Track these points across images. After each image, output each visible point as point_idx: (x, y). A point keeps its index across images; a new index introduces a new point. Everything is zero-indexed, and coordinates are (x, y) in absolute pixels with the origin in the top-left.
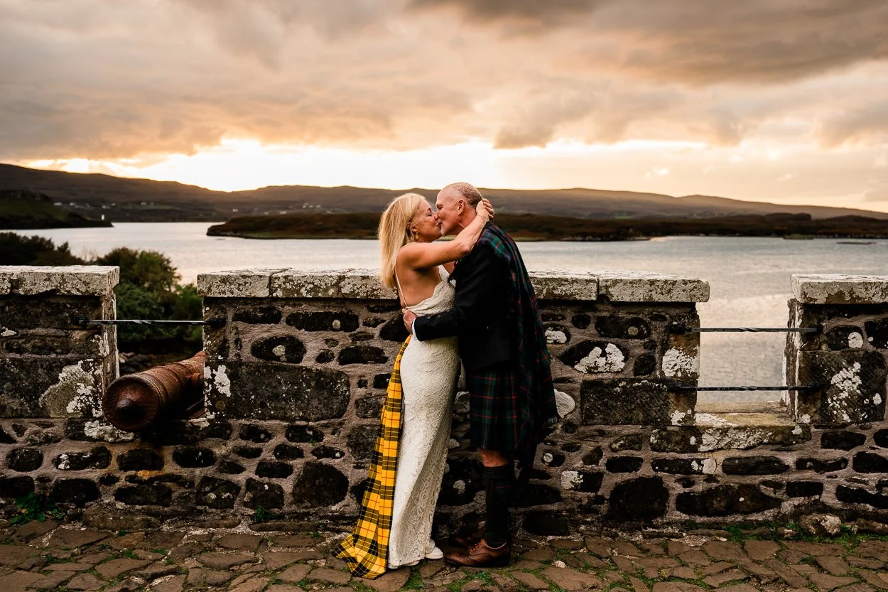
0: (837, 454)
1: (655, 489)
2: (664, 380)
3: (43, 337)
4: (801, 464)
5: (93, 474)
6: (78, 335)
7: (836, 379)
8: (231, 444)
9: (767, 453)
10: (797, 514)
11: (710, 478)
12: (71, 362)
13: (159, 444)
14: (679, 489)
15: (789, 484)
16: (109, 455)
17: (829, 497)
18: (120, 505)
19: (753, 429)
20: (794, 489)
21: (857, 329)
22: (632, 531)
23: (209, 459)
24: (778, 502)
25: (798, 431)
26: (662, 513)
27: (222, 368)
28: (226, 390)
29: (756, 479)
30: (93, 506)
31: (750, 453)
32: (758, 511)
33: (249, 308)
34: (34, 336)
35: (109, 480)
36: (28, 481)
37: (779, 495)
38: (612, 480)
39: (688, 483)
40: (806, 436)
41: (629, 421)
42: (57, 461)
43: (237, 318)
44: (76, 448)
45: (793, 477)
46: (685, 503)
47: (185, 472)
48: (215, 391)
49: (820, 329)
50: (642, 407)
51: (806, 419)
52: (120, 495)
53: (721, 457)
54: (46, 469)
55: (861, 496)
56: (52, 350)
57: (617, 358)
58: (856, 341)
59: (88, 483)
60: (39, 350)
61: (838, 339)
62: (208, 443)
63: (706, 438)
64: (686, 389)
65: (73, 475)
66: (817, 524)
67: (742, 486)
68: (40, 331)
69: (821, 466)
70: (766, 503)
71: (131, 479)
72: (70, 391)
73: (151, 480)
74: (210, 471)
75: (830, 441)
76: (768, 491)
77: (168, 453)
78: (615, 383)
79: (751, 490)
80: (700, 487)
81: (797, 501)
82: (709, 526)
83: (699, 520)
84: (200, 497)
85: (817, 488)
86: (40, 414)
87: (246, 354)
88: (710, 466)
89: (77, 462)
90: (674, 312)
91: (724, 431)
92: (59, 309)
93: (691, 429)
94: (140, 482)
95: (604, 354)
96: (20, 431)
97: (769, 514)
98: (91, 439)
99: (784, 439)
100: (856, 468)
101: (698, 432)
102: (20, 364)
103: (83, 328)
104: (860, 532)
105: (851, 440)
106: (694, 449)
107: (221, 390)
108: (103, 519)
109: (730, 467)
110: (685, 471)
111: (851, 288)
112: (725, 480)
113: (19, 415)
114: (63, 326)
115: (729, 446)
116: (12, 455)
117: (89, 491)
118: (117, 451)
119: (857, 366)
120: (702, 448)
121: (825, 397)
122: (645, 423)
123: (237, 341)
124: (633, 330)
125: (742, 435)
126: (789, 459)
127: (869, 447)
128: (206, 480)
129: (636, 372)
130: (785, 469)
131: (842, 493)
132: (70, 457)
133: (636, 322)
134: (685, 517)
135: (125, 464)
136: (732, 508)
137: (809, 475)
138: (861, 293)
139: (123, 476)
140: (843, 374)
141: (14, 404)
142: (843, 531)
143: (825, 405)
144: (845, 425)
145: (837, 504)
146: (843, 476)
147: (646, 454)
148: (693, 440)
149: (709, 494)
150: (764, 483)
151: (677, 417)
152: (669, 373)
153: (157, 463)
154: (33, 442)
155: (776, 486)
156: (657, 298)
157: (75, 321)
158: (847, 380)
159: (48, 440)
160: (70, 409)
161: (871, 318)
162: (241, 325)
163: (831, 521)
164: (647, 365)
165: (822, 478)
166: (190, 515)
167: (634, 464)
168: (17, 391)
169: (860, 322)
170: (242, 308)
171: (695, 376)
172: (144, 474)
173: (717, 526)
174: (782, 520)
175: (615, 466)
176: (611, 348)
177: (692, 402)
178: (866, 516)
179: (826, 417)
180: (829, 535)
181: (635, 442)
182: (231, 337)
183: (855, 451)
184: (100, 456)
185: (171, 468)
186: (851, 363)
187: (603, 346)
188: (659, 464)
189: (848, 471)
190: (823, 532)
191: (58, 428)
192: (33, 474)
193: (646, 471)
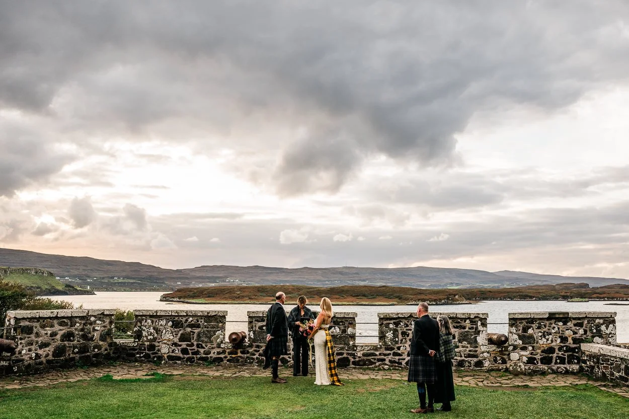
0: (389, 352)
1: (347, 360)
2: (348, 335)
3: (213, 325)
4: (380, 354)
5: (222, 356)
6: (220, 324)
7: (387, 335)
8: (253, 349)
9: (372, 352)
10: (380, 365)
11: (359, 357)
12: (218, 330)
13: (237, 349)
14: (353, 360)
15: (378, 359)
16: (226, 351)
17: (387, 362)
18: (228, 363)
19: (369, 346)
20: (379, 360)
21: (391, 323)
22: (342, 369)
23: (248, 352)
24: (375, 363)
25: (379, 346)
26: (349, 365)
27: (252, 332)
28: (252, 337)
29: (370, 358)
30: (222, 363)
31: (368, 352)
32: (371, 365)
33: (258, 319)
34: (211, 325)
35: (226, 357)
36: (208, 358)
37: (375, 361)
38: (337, 358)
39: (355, 358)
40: (381, 348)
41: (341, 344)
42: (214, 353)
43: (255, 321)
44: (219, 350)
45: (379, 357)
46: (354, 363)
47: (242, 355)
48: (250, 337)
49: (383, 323)
50: (344, 341)
51: (381, 344)
52: (228, 361)
53: (362, 352)
54: (212, 355)
55: (395, 362)
56: (215, 328)
57: (338, 330)
58: (391, 326)
59: (221, 358)
60: (212, 328)
61: (387, 325)
62: (247, 349)
63: (358, 348)
64: (353, 337)
65: (218, 356)
66: (383, 367)
67: (367, 359)
68: (212, 323)
69: (385, 355)
70: (372, 363)
71: (231, 357)
72: (218, 337)
73: (235, 357)
74: (248, 355)
75: (387, 349)
76: (373, 360)
77: (239, 351)
78: (337, 335)
79: (369, 361)
80: (357, 359)
81: (379, 363)
82: (360, 368)
83: (357, 367)
84: (246, 361)
85: (384, 360)
86: (211, 342)
87: (257, 329)
88: (359, 354)
89: (219, 353)
90: (350, 319)
91: (362, 346)
92: (217, 319)
93: (354, 346)
94: (233, 357)
95: (335, 329)
96: (206, 346)
97: (373, 366)
98: (222, 348)
99: (376, 348)
100: (393, 355)
101: (356, 347)
102: (208, 331)
103: (222, 323)
104: (393, 369)
105: (392, 349)
106: (356, 351)
107: (251, 337)
108: (225, 365)
109: (364, 355)
110: (354, 356)
111: (389, 314)
112: (363, 358)
113: (206, 342)
114: (218, 323)
115: (363, 350)
116: (205, 351)
117: (221, 360)
118: (228, 351)
119: (392, 332)
120: (357, 350)
121: (385, 339)
122: (344, 344)
123: (255, 326)
124: (341, 324)
125: (366, 347)
126: (377, 353)
127: (396, 350)
128: (247, 357)
129: (342, 333)
130: (376, 355)
131: (390, 361)
132: (217, 352)
133: (342, 322)
134: (354, 366)
135: (229, 353)
136: (365, 364)
137: (383, 357)
138: (391, 315)
139: (229, 356)
140: (389, 333)
141: (206, 340)
142: (389, 369)
143: (385, 341)
144: (390, 345)
145: (389, 364)
146: (390, 357)
147: (345, 352)
148: (355, 348)
149: (360, 361)
150: (372, 358)
151: (351, 343)
152: (349, 333)
153: (236, 353)
154: (209, 349)
155: (375, 359)
156: (346, 316)
157: (221, 322)
158: (390, 335)
159: (213, 348)
160: (218, 341)
161: (394, 321)
162: (256, 322)
163: (386, 367)
164: (344, 331)
165: (385, 357)
166: (244, 365)
167: (342, 354)
168: (207, 337)
169: (392, 322)
170: (256, 319)
171: (355, 334)
172: (234, 356)
173: (361, 368)
174: (376, 367)
175: (338, 354)
176: (336, 327)
177: (355, 340)
178: (395, 366)
179: (385, 343)
180: (385, 370)
181: (342, 349)
182: (254, 325)
183: (393, 351)
184: (224, 352)
185: (239, 354)
186: (390, 331)
187: (335, 327)
188: (348, 354)
189: (391, 356)
190: (384, 369)
191: (215, 346)
192: (209, 356)
193: (345, 355)
